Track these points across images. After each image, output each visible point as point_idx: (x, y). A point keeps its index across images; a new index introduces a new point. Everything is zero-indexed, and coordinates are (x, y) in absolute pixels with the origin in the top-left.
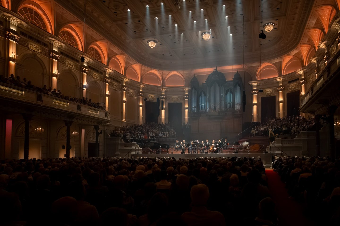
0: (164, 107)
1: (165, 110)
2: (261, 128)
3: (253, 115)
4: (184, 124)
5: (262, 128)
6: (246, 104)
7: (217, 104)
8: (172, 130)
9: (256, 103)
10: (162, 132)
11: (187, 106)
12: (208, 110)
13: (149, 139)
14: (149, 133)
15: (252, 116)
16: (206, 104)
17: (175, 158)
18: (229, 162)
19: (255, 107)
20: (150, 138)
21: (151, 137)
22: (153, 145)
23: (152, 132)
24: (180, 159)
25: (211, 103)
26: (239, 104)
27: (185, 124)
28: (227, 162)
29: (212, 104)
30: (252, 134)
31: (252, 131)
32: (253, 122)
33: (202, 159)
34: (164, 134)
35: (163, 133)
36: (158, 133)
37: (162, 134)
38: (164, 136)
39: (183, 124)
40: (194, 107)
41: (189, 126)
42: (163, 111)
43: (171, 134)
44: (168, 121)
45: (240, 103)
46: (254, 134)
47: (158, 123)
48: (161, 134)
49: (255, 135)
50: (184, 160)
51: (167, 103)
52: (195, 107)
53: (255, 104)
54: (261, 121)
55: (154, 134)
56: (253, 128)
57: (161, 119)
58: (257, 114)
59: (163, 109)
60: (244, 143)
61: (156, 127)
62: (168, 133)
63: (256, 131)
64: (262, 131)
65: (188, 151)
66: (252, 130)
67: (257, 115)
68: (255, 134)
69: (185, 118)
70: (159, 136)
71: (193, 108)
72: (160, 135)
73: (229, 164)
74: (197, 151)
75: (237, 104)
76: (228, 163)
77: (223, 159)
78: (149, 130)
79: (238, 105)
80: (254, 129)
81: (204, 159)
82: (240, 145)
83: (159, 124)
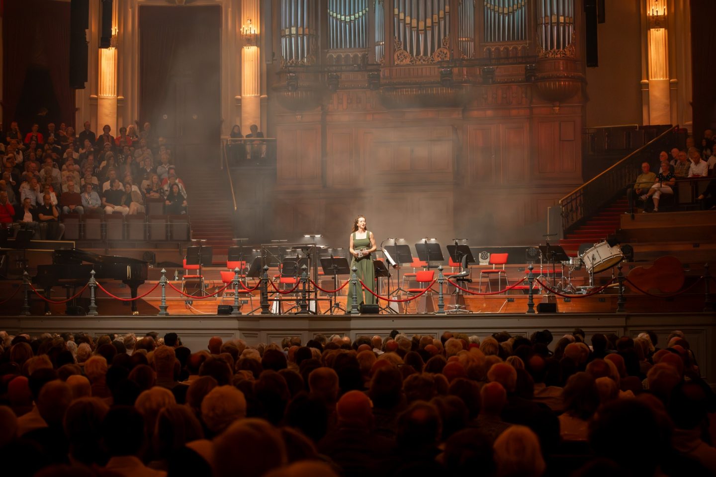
0: (115, 30)
1: (117, 48)
2: (693, 165)
3: (647, 85)
4: (236, 133)
5: (697, 163)
6: (603, 20)
7: (436, 17)
8: (160, 170)
9: (661, 13)
10: (102, 181)
11: (251, 27)
12: (377, 48)
13: (25, 225)
14: (25, 190)
15: (641, 93)
16: (370, 16)
17: (186, 342)
18: (502, 363)
19: (657, 36)
20: (28, 218)
21: (37, 210)
22: (49, 261)
23: (39, 180)
24: (215, 346)
25: (396, 11)
26: (562, 19)
27: (239, 134)
28: (489, 363)
29: (402, 16)
30: (643, 197)
31: (643, 180)
32: (645, 124)
33: (346, 346)
34: (113, 197)
35: (107, 186)
36: (77, 190)
37: (102, 195)
38: (109, 209)
39: (226, 137)
40: (294, 30)
41: (264, 148)
42: (108, 57)
43: (156, 195)
44: (136, 117)
45: (571, 14)
46: (651, 198)
47: (80, 128)
48: (95, 195)
49: (656, 203)
50: (234, 351)
51: (132, 7)
52: (301, 32)
53: (657, 22)
54: (694, 121)
55: (53, 199)
56: (645, 165)
57: (94, 105)
58: (670, 78)
59: (106, 41)
60: (594, 252)
61: (65, 155)
62: (135, 188)
63: (662, 179)
64: (696, 178)
65: (259, 298)
66: (641, 172)
67: (671, 84)
68: (656, 196)
69: (240, 101)
70: (81, 208)
71: (290, 35)
72: (92, 200)
73: (502, 375)
74: (312, 296)
75: (554, 20)
76: (494, 366)
77: (467, 346)
78: (21, 167)
79: (558, 23)
80: (654, 167)
81: (356, 346)
82: (571, 262)
83: (83, 135)
